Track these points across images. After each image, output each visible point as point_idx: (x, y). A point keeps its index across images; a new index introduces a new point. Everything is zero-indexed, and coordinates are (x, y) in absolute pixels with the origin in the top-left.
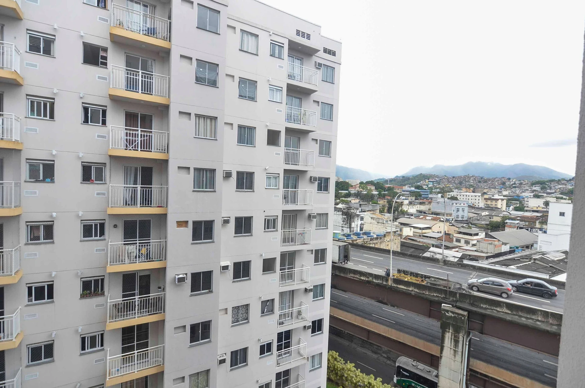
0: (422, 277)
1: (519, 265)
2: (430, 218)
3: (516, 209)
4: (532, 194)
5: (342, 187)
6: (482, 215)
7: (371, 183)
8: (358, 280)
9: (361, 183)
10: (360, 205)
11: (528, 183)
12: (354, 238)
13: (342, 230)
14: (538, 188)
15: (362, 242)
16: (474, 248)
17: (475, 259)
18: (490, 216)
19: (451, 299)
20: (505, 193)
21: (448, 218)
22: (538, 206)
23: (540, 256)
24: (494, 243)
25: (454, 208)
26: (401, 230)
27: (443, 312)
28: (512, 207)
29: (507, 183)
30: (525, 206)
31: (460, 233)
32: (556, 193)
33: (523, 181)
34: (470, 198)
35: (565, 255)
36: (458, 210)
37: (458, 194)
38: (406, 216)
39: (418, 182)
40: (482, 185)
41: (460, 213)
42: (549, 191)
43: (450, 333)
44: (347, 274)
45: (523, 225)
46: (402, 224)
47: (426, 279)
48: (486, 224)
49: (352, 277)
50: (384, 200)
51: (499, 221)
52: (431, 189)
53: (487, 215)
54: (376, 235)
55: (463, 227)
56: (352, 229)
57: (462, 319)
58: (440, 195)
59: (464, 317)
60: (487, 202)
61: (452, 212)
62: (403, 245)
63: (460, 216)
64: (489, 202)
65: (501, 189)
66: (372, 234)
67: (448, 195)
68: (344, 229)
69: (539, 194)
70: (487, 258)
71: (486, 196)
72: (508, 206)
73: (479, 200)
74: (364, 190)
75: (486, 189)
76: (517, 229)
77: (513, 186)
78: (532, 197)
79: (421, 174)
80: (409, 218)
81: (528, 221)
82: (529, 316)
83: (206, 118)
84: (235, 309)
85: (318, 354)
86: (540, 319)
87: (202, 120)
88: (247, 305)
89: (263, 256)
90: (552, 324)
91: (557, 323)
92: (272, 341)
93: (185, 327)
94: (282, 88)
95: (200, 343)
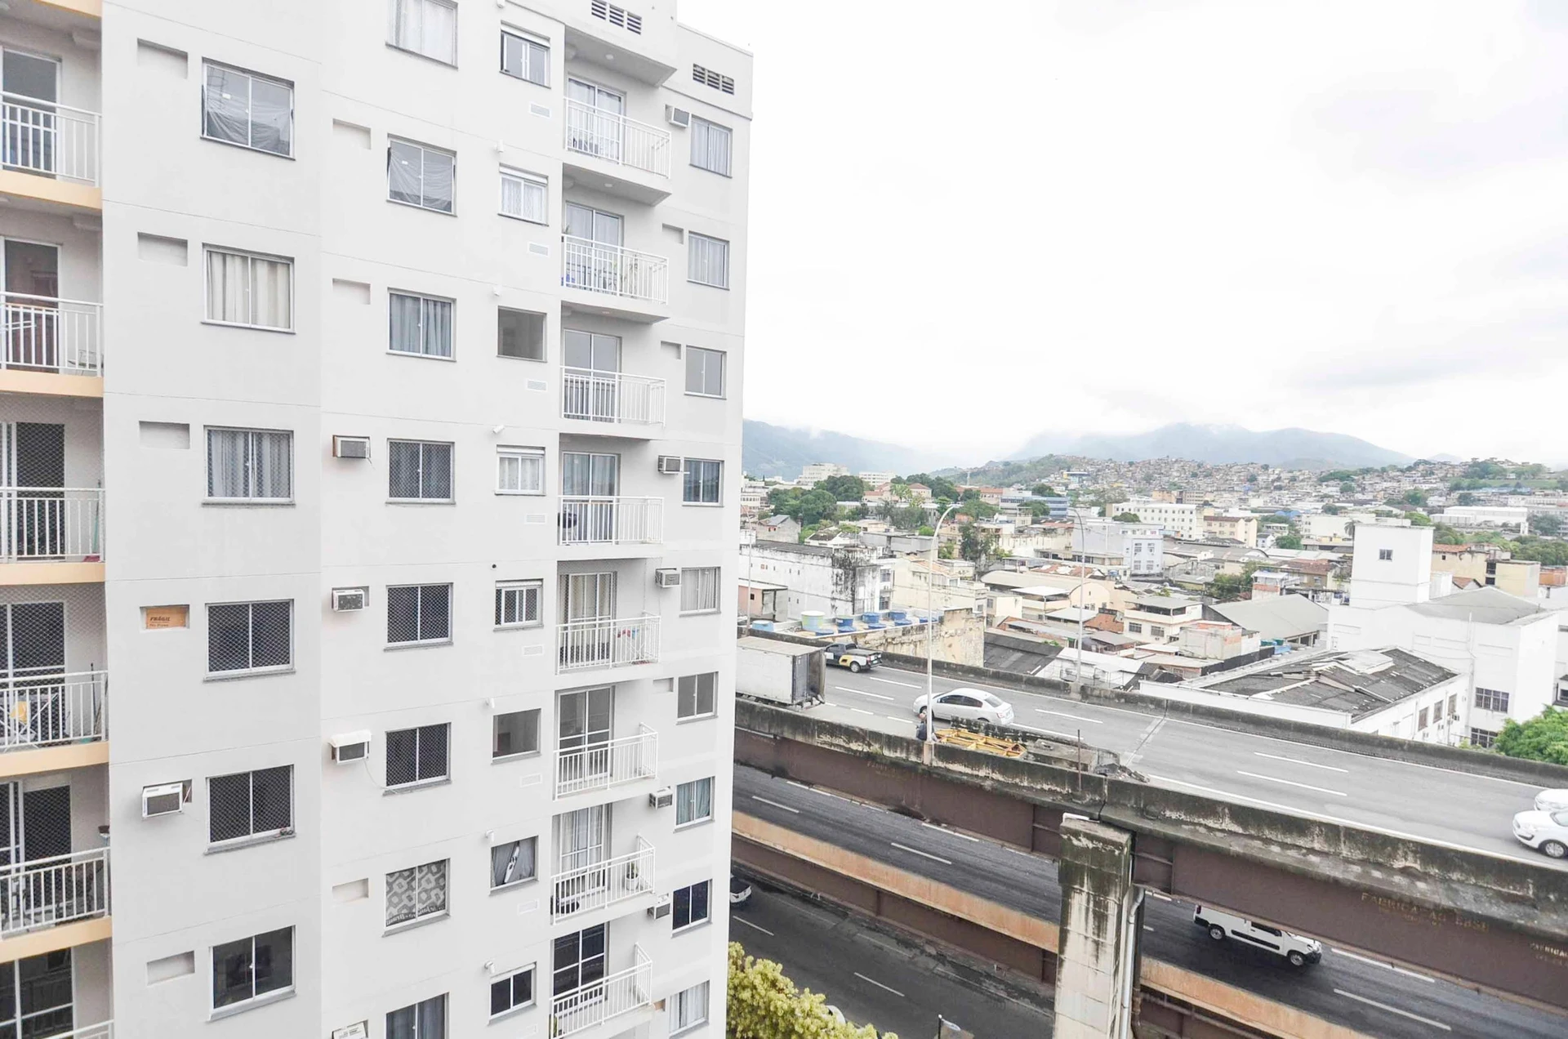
0: (1016, 739)
1: (1279, 691)
2: (1066, 570)
3: (1282, 544)
4: (1320, 505)
5: (846, 491)
6: (1199, 559)
7: (922, 480)
8: (842, 751)
9: (897, 481)
10: (889, 538)
11: (1310, 478)
12: (859, 627)
13: (833, 607)
14: (1334, 489)
15: (880, 639)
16: (1173, 647)
17: (1169, 676)
18: (1218, 563)
19: (1088, 797)
20: (1256, 502)
21: (1113, 569)
22: (1332, 535)
23: (1332, 665)
24: (1220, 631)
25: (1129, 541)
26: (990, 604)
27: (1065, 837)
28: (1271, 538)
29: (1260, 478)
30: (1302, 537)
31: (1140, 607)
32: (1376, 500)
33: (1298, 473)
34: (1170, 516)
35: (1391, 659)
36: (1138, 549)
37: (1139, 506)
38: (1008, 567)
39: (1044, 478)
40: (1201, 482)
41: (1144, 556)
42: (1359, 496)
43: (1084, 896)
44: (813, 735)
45: (1296, 585)
46: (994, 587)
47: (1026, 744)
48: (1207, 584)
49: (825, 743)
50: (952, 525)
51: (1239, 574)
52: (1075, 494)
53: (1209, 560)
54: (918, 620)
55: (1149, 591)
56: (858, 605)
57: (1114, 856)
58: (1096, 510)
59: (1119, 849)
60: (1210, 525)
61: (1124, 554)
62: (991, 643)
63: (1144, 565)
64: (1216, 527)
65: (1246, 493)
66: (908, 617)
67: (1114, 510)
68: (837, 603)
69: (1337, 505)
70: (1205, 671)
71: (1209, 512)
72: (1261, 535)
73: (1191, 520)
74: (903, 500)
75: (1211, 492)
76: (1281, 594)
77: (1275, 484)
78: (1320, 511)
79: (1051, 455)
80: (1015, 571)
81: (1308, 574)
82: (1289, 841)
83: (249, 258)
84: (397, 879)
85: (697, 987)
86: (1317, 846)
87: (235, 266)
88: (442, 864)
89: (493, 706)
90: (1347, 861)
91: (1360, 857)
92: (533, 966)
93: (190, 956)
94: (547, 178)
95: (254, 1003)
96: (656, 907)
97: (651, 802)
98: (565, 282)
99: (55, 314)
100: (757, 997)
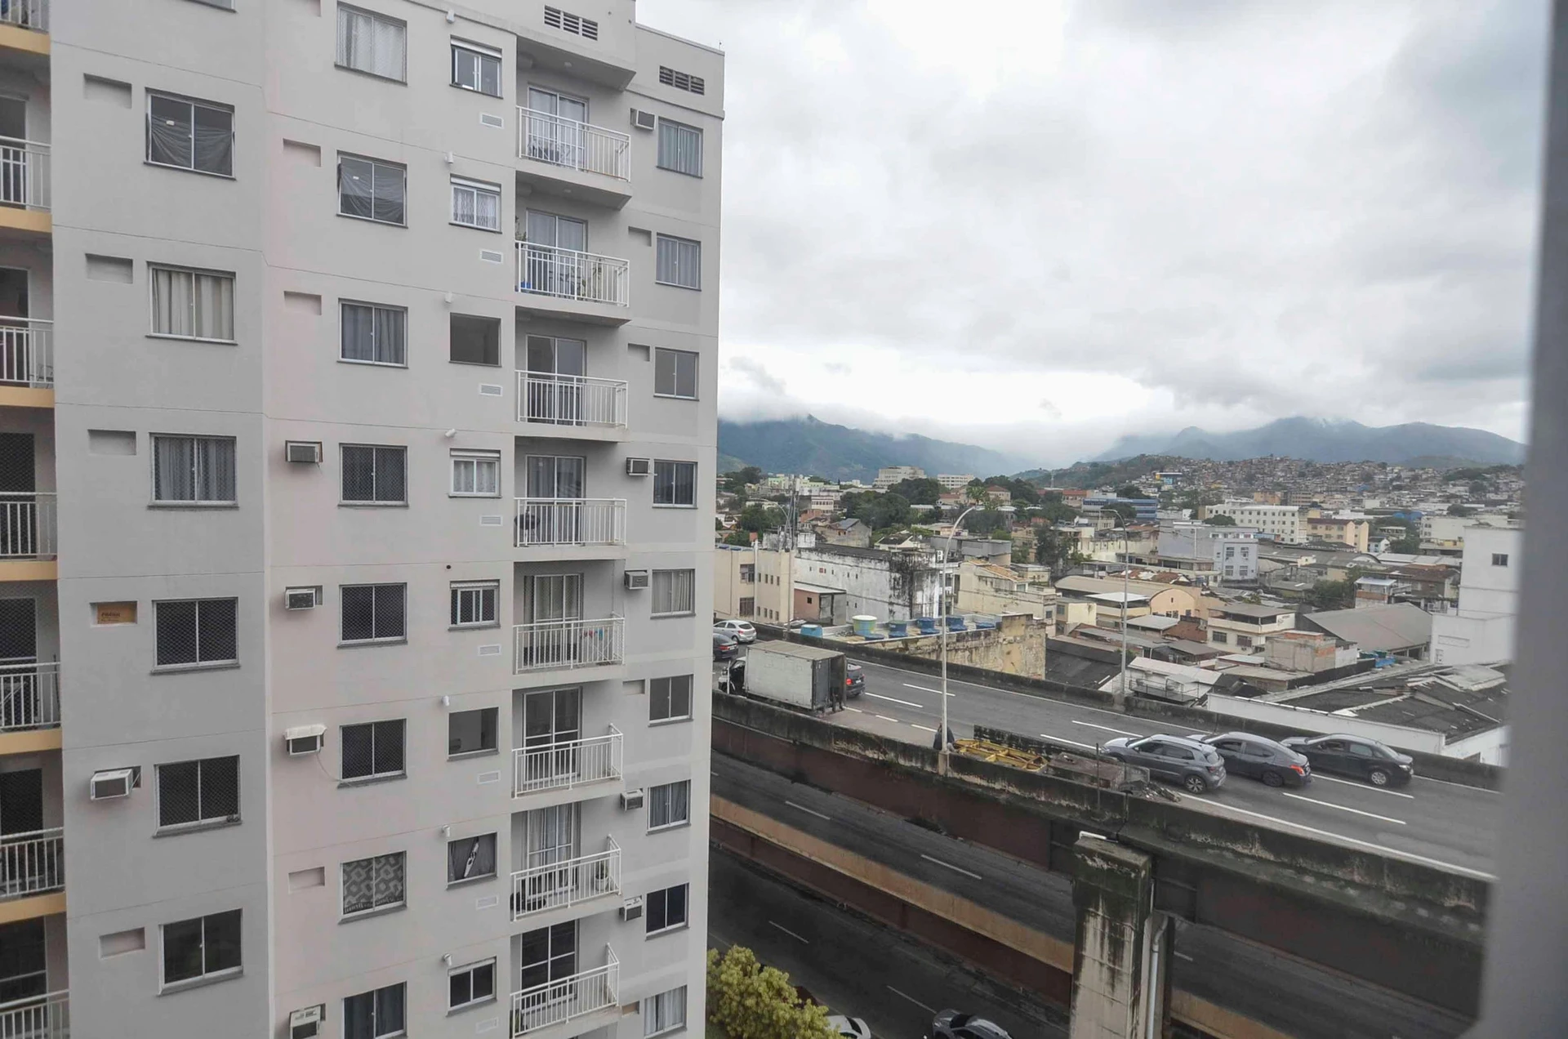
0: (1039, 750)
1: (1365, 707)
2: (1150, 576)
3: (1396, 548)
4: (1445, 506)
5: (921, 493)
6: (1299, 565)
7: (1001, 482)
8: (858, 758)
9: (976, 483)
10: (960, 542)
11: (1434, 477)
12: (912, 632)
13: (891, 611)
14: (1462, 488)
15: (933, 645)
16: (1258, 659)
17: (1250, 689)
18: (1321, 568)
19: (1108, 815)
20: (1372, 504)
21: (1203, 574)
22: (1457, 539)
23: (1430, 680)
24: (1311, 642)
25: (1219, 547)
26: (1061, 610)
27: (1080, 856)
28: (1385, 542)
29: (1377, 477)
30: (1421, 540)
31: (1226, 615)
32: (1511, 501)
33: (1421, 472)
34: (1269, 518)
35: (1503, 675)
36: (1230, 553)
37: (1234, 508)
38: (1086, 572)
39: (1135, 479)
40: (1311, 483)
41: (1237, 561)
42: (1492, 496)
43: (1099, 920)
44: (830, 743)
45: (1407, 593)
46: (1067, 593)
47: (1051, 757)
48: (1307, 591)
49: (842, 750)
50: (1028, 529)
51: (1342, 581)
52: (1168, 495)
53: (1311, 566)
54: (974, 625)
55: (1239, 598)
56: (916, 610)
57: (1130, 878)
58: (1187, 512)
59: (1135, 872)
60: (1315, 528)
61: (1215, 559)
62: (1054, 651)
63: (1236, 569)
64: (1321, 530)
65: (1361, 493)
66: (965, 623)
67: (1207, 512)
68: (895, 608)
69: (1466, 505)
70: (1293, 684)
71: (1314, 514)
72: (1374, 538)
73: (1293, 523)
74: (980, 503)
75: (1321, 493)
76: (1389, 602)
77: (1394, 483)
78: (1445, 513)
79: (1143, 455)
80: (1092, 576)
81: (1421, 581)
82: (1325, 871)
83: (195, 275)
84: (355, 868)
85: (675, 990)
86: (1357, 878)
87: (180, 285)
88: (399, 857)
89: (448, 704)
90: (1392, 897)
91: (1406, 892)
92: (492, 961)
93: (140, 933)
94: (500, 186)
95: (204, 980)
96: (626, 908)
97: (621, 803)
98: (520, 288)
99: (24, 332)
100: (762, 1005)
